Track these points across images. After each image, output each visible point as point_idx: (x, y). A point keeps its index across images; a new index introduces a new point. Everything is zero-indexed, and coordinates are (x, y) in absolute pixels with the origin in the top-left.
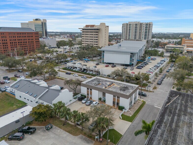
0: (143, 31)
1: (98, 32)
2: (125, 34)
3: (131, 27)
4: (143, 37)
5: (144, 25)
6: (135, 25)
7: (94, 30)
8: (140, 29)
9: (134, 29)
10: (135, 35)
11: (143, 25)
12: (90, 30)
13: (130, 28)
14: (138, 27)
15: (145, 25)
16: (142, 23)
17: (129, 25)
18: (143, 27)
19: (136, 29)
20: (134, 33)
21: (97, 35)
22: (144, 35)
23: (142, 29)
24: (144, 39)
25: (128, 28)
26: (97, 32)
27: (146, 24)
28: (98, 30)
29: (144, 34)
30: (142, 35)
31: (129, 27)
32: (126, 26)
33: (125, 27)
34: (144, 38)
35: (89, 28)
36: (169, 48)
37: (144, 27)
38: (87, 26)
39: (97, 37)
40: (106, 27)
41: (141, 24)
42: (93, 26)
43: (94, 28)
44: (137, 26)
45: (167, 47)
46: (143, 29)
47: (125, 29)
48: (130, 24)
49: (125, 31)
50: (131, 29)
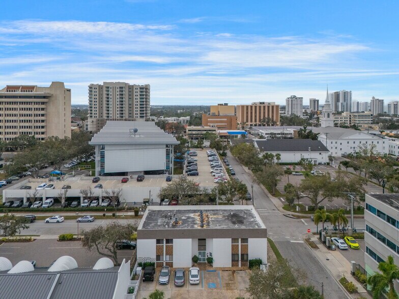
0: (137, 100)
1: (46, 103)
2: (98, 108)
3: (110, 93)
4: (137, 113)
5: (137, 90)
6: (118, 90)
7: (35, 97)
8: (130, 97)
9: (117, 97)
10: (121, 109)
11: (135, 90)
12: (20, 97)
13: (108, 95)
14: (126, 92)
15: (139, 90)
16: (133, 86)
17: (105, 89)
18: (135, 94)
19: (123, 98)
20: (119, 106)
21: (43, 109)
22: (139, 109)
23: (133, 97)
24: (141, 117)
25: (105, 96)
26: (43, 103)
27: (141, 88)
28: (44, 97)
29: (139, 106)
30: (135, 109)
31: (105, 92)
32: (97, 90)
33: (97, 93)
34: (139, 115)
35: (19, 93)
36: (194, 132)
37: (137, 94)
38: (9, 88)
39: (43, 115)
40: (66, 91)
41: (131, 88)
42: (31, 88)
43: (34, 93)
44: (122, 91)
45: (189, 131)
46: (135, 97)
47: (97, 97)
48: (108, 88)
49: (95, 100)
50: (110, 97)
